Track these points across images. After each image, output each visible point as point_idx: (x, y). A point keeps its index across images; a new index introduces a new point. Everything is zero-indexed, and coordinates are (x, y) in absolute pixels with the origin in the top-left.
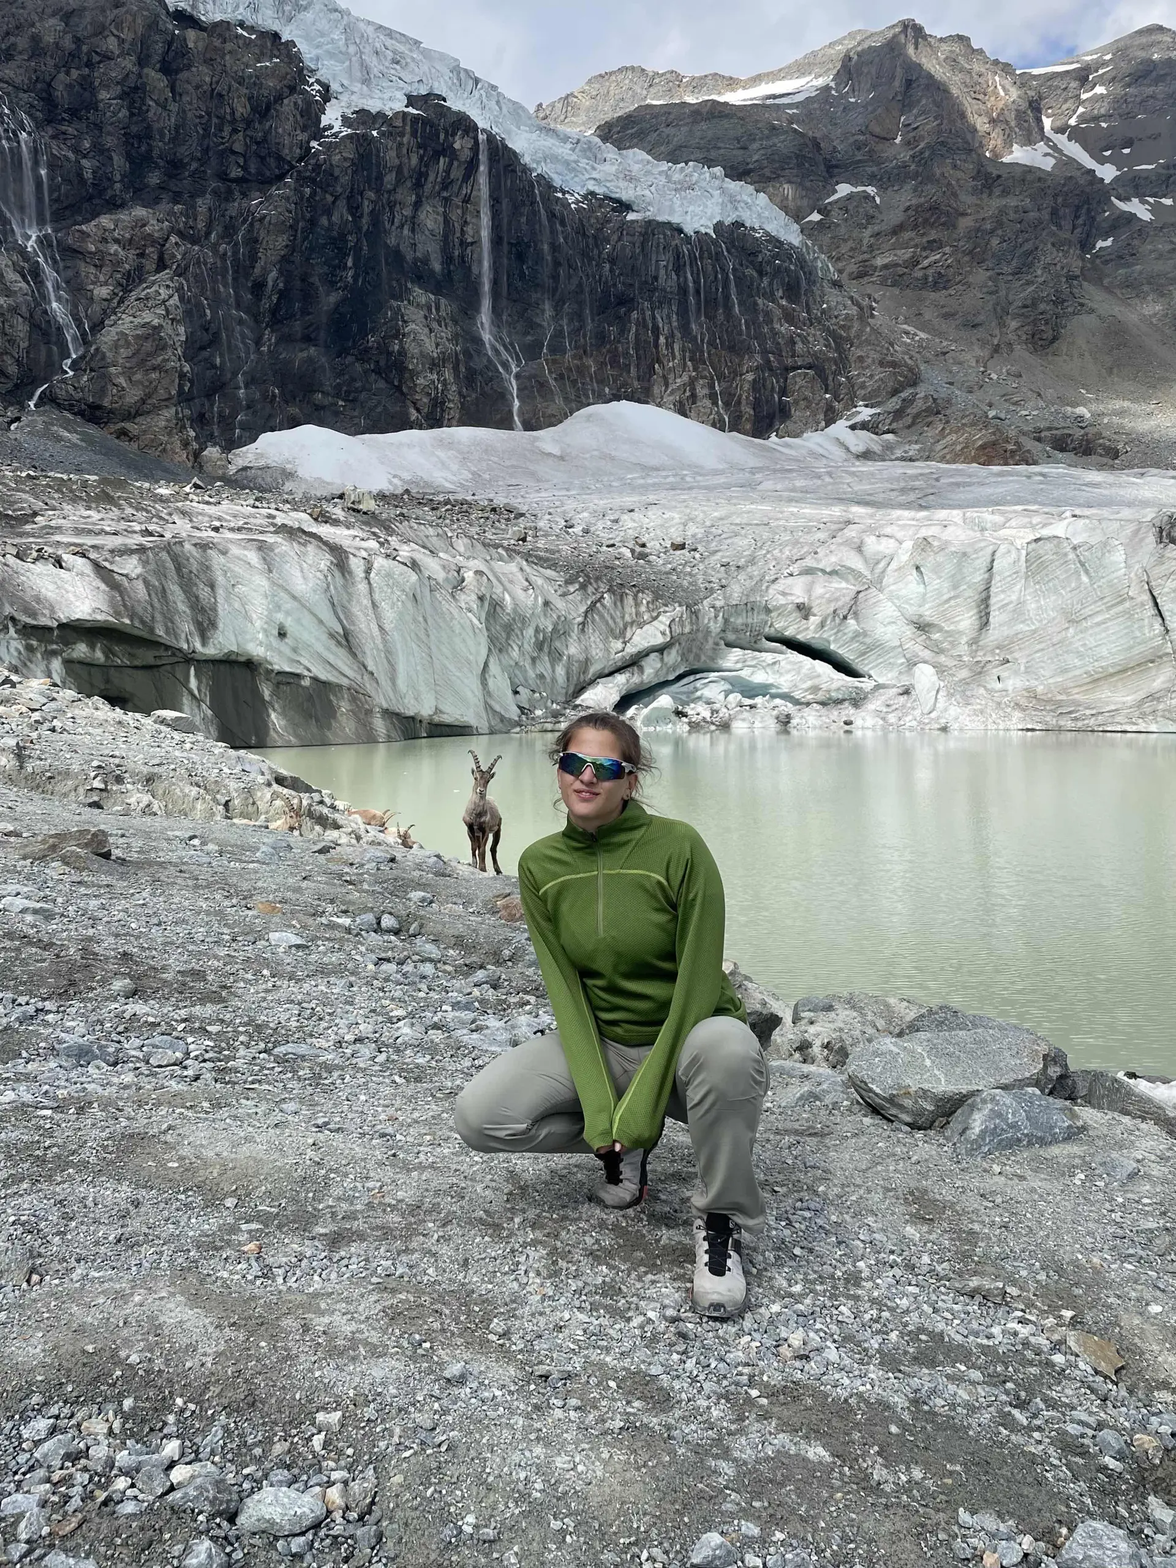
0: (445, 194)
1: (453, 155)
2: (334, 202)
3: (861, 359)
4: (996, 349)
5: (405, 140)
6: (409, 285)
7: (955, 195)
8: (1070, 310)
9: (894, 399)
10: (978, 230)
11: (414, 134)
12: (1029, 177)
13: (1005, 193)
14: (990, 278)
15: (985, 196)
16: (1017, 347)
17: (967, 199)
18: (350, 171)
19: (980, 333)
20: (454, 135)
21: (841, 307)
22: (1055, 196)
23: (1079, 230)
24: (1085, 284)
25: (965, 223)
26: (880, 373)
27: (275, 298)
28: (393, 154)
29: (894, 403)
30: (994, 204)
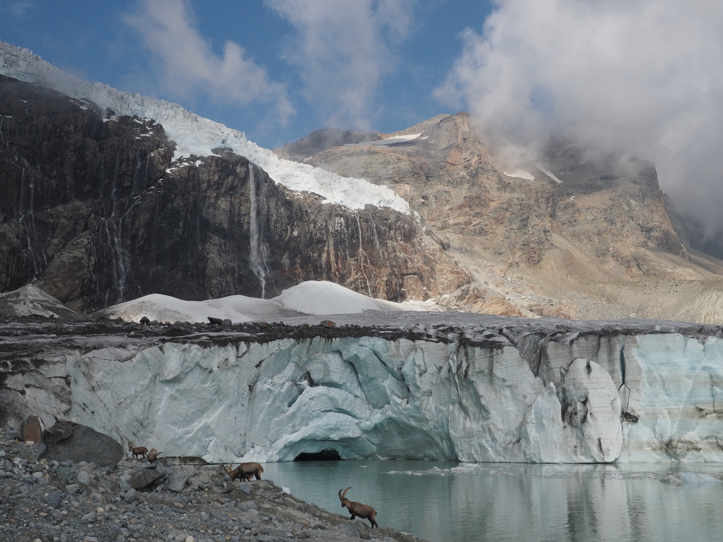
0: (231, 192)
1: (236, 175)
2: (175, 198)
3: (441, 270)
4: (511, 265)
5: (212, 168)
6: (211, 235)
7: (489, 192)
8: (546, 247)
9: (458, 290)
10: (501, 208)
11: (217, 166)
12: (524, 184)
13: (513, 191)
14: (507, 231)
15: (502, 192)
16: (521, 265)
17: (494, 193)
18: (184, 184)
19: (502, 257)
20: (237, 166)
21: (431, 245)
22: (537, 193)
23: (549, 209)
24: (553, 234)
25: (493, 205)
26: (451, 277)
27: (142, 243)
28: (206, 175)
29: (458, 292)
30: (506, 196)
